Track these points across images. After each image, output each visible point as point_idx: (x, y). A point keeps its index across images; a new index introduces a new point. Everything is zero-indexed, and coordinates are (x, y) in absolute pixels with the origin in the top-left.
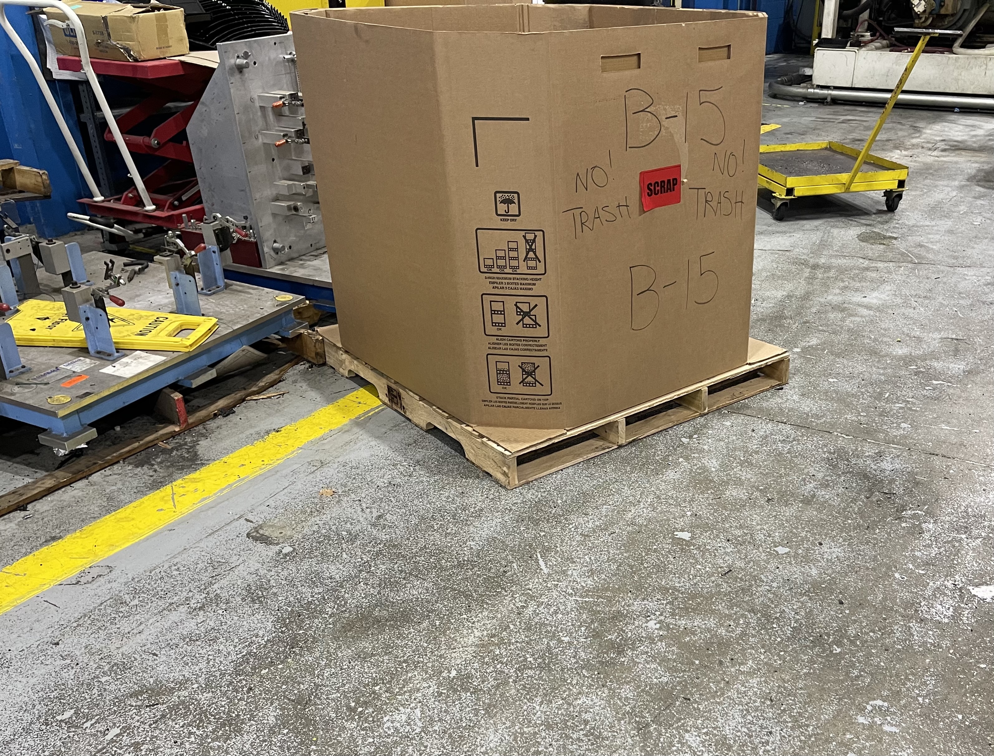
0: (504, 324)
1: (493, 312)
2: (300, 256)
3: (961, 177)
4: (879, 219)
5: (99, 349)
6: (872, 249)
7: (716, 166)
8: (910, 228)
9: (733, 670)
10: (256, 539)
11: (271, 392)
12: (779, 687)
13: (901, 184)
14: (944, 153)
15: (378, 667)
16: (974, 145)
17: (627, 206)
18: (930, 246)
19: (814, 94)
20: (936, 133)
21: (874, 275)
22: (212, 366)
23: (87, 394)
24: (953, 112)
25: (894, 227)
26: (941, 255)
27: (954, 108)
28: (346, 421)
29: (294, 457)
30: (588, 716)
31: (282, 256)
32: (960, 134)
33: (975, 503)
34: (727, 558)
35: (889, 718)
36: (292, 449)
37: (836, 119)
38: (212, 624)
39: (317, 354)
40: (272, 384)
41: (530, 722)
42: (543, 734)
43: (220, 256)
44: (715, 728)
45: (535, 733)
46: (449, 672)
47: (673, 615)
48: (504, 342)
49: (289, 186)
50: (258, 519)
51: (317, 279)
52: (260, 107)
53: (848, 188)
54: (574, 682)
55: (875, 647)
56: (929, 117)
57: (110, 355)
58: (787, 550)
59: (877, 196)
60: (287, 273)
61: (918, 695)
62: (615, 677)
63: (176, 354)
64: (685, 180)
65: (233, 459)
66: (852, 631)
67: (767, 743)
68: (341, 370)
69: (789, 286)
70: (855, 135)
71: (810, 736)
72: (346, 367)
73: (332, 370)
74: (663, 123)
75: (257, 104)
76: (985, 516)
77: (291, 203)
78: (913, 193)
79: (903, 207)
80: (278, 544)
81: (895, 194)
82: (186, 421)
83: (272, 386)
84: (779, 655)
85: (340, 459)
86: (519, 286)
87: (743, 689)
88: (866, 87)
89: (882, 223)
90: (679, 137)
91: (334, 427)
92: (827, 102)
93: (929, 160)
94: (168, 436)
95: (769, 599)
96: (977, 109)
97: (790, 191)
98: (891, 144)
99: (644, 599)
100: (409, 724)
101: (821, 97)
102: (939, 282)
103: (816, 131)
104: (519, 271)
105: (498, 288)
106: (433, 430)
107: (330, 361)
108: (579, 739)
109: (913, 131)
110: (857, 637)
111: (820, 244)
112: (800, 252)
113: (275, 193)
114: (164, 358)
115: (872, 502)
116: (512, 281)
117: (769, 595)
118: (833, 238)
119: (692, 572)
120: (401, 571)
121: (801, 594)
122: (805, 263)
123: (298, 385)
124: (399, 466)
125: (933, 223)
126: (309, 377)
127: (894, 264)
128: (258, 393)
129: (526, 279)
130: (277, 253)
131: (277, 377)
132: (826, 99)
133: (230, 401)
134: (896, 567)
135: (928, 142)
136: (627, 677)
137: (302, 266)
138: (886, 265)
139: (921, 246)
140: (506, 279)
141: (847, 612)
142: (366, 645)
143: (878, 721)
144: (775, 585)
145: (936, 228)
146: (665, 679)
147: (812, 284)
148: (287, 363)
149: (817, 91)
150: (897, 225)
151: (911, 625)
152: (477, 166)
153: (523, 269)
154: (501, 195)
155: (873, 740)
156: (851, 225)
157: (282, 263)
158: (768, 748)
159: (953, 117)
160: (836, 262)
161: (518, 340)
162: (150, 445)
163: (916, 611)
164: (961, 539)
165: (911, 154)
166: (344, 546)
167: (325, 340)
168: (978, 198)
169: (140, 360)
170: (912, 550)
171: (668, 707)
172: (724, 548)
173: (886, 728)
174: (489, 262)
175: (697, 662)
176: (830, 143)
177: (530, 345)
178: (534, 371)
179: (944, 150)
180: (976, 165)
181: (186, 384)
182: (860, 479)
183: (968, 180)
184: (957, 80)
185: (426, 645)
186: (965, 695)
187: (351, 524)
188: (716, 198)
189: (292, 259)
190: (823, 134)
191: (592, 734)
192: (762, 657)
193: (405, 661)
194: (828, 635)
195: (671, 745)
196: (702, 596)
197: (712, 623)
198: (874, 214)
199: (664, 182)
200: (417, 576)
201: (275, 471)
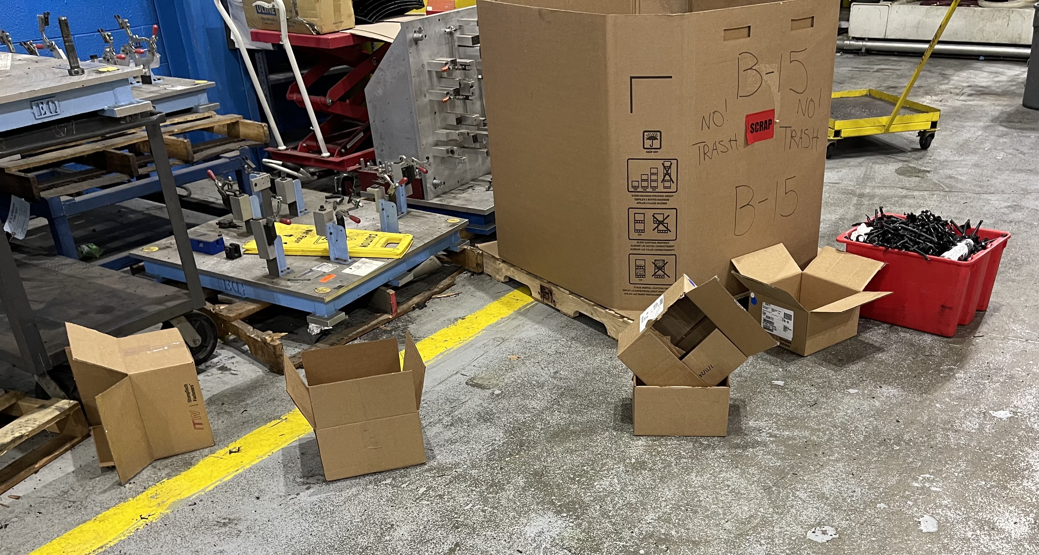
0: (643, 231)
1: (636, 222)
2: (451, 190)
3: (986, 119)
4: (914, 156)
5: (336, 257)
6: (909, 181)
7: (800, 111)
8: (941, 163)
9: (824, 459)
10: (473, 386)
11: (449, 292)
12: (858, 468)
13: (934, 125)
14: (970, 98)
15: (582, 457)
16: (997, 90)
17: (736, 141)
18: (959, 177)
19: (850, 45)
20: (962, 79)
21: (911, 201)
22: (410, 271)
23: (340, 287)
24: (978, 60)
25: (927, 163)
26: (968, 185)
27: (979, 56)
28: (511, 312)
29: (481, 335)
30: (729, 483)
31: (439, 190)
32: (985, 80)
33: (995, 361)
34: (813, 396)
35: (934, 484)
36: (478, 331)
37: (871, 69)
38: (462, 433)
39: (478, 265)
40: (448, 287)
41: (691, 485)
42: (701, 492)
43: (405, 188)
44: (816, 489)
45: (696, 492)
46: (631, 460)
47: (778, 429)
48: (643, 244)
49: (447, 134)
50: (470, 374)
51: (470, 207)
52: (428, 71)
53: (888, 130)
54: (716, 465)
55: (923, 446)
56: (956, 65)
57: (345, 261)
58: (856, 391)
59: (911, 136)
60: (444, 203)
61: (954, 472)
62: (743, 463)
63: (390, 261)
64: (778, 121)
65: (439, 336)
66: (906, 437)
67: (853, 496)
68: (498, 277)
69: (840, 211)
70: (890, 83)
71: (881, 493)
72: (502, 273)
73: (489, 277)
74: (764, 78)
75: (426, 69)
76: (1002, 369)
77: (449, 147)
78: (944, 133)
79: (935, 145)
80: (489, 389)
81: (928, 134)
82: (396, 311)
83: (448, 288)
84: (856, 451)
85: (514, 337)
86: (657, 202)
87: (833, 469)
88: (898, 38)
89: (917, 159)
90: (774, 89)
91: (504, 316)
92: (862, 53)
93: (958, 104)
94: (385, 322)
95: (846, 420)
96: (1000, 57)
97: (837, 133)
98: (922, 90)
99: (756, 421)
100: (612, 486)
101: (857, 48)
102: (967, 207)
103: (855, 81)
104: (657, 190)
105: (640, 203)
106: (580, 317)
107: (487, 270)
108: (725, 494)
109: (941, 78)
110: (910, 440)
111: (864, 178)
112: (849, 184)
113: (435, 139)
114: (383, 263)
115: (917, 361)
116: (652, 198)
117: (846, 417)
118: (874, 172)
119: (788, 405)
120: (581, 405)
121: (869, 417)
122: (853, 193)
123: (467, 288)
124: (559, 341)
125: (962, 158)
126: (474, 282)
127: (928, 192)
128: (440, 293)
129: (663, 196)
130: (436, 188)
131: (450, 282)
132: (861, 50)
133: (421, 298)
134: (936, 400)
135: (955, 88)
136: (751, 463)
137: (454, 198)
138: (922, 193)
139: (951, 177)
140: (647, 196)
141: (903, 426)
142: (570, 445)
143: (927, 485)
144: (849, 411)
145: (964, 163)
146: (779, 464)
147: (859, 209)
148: (455, 272)
149: (852, 42)
150: (930, 161)
151: (949, 434)
152: (632, 112)
153: (661, 189)
154: (647, 133)
155: (924, 495)
156: (890, 161)
157: (438, 196)
158: (853, 499)
159: (979, 64)
160: (878, 191)
161: (653, 243)
162: (375, 327)
163: (952, 426)
164: (985, 383)
165: (940, 99)
166: (536, 389)
167: (484, 253)
168: (1001, 136)
169: (367, 264)
170: (948, 390)
171: (783, 478)
172: (810, 390)
173: (933, 489)
174: (636, 184)
175: (799, 455)
176: (869, 90)
177: (662, 246)
178: (664, 266)
179: (970, 95)
180: (1000, 108)
181: (395, 284)
182: (908, 346)
183: (992, 121)
184: (982, 30)
185: (610, 445)
186: (987, 472)
187: (537, 377)
188: (799, 134)
189: (445, 193)
190: (860, 82)
191: (734, 492)
192: (844, 452)
193: (599, 454)
194: (890, 440)
195: (788, 497)
196: (797, 418)
197: (807, 433)
198: (910, 151)
199: (762, 122)
200: (593, 407)
201: (471, 344)
